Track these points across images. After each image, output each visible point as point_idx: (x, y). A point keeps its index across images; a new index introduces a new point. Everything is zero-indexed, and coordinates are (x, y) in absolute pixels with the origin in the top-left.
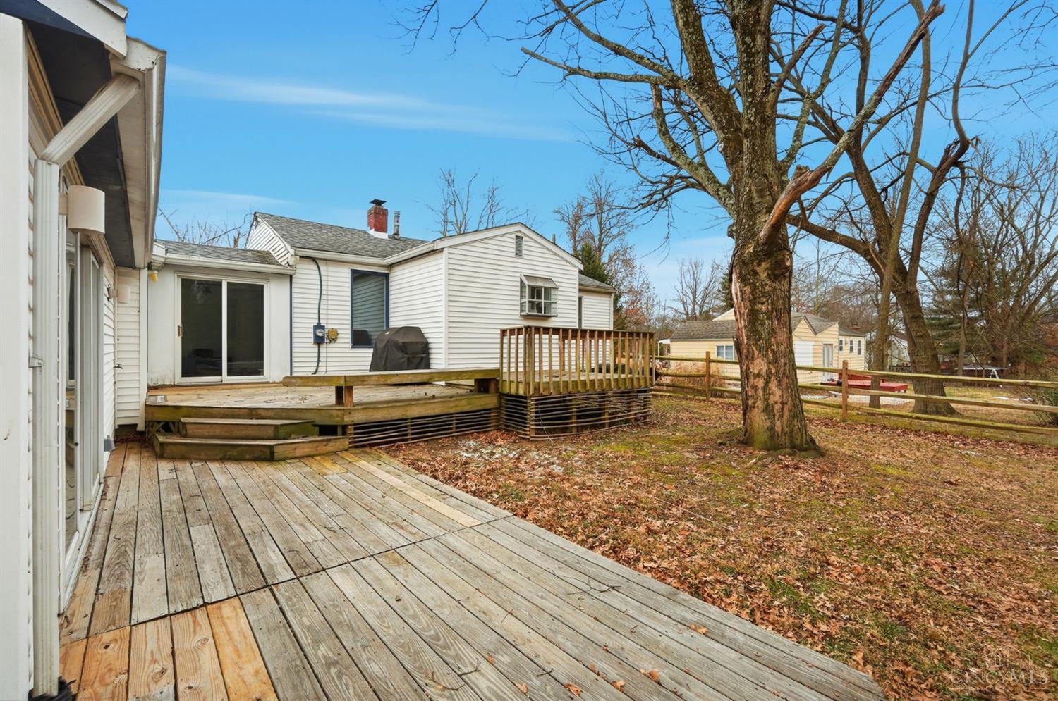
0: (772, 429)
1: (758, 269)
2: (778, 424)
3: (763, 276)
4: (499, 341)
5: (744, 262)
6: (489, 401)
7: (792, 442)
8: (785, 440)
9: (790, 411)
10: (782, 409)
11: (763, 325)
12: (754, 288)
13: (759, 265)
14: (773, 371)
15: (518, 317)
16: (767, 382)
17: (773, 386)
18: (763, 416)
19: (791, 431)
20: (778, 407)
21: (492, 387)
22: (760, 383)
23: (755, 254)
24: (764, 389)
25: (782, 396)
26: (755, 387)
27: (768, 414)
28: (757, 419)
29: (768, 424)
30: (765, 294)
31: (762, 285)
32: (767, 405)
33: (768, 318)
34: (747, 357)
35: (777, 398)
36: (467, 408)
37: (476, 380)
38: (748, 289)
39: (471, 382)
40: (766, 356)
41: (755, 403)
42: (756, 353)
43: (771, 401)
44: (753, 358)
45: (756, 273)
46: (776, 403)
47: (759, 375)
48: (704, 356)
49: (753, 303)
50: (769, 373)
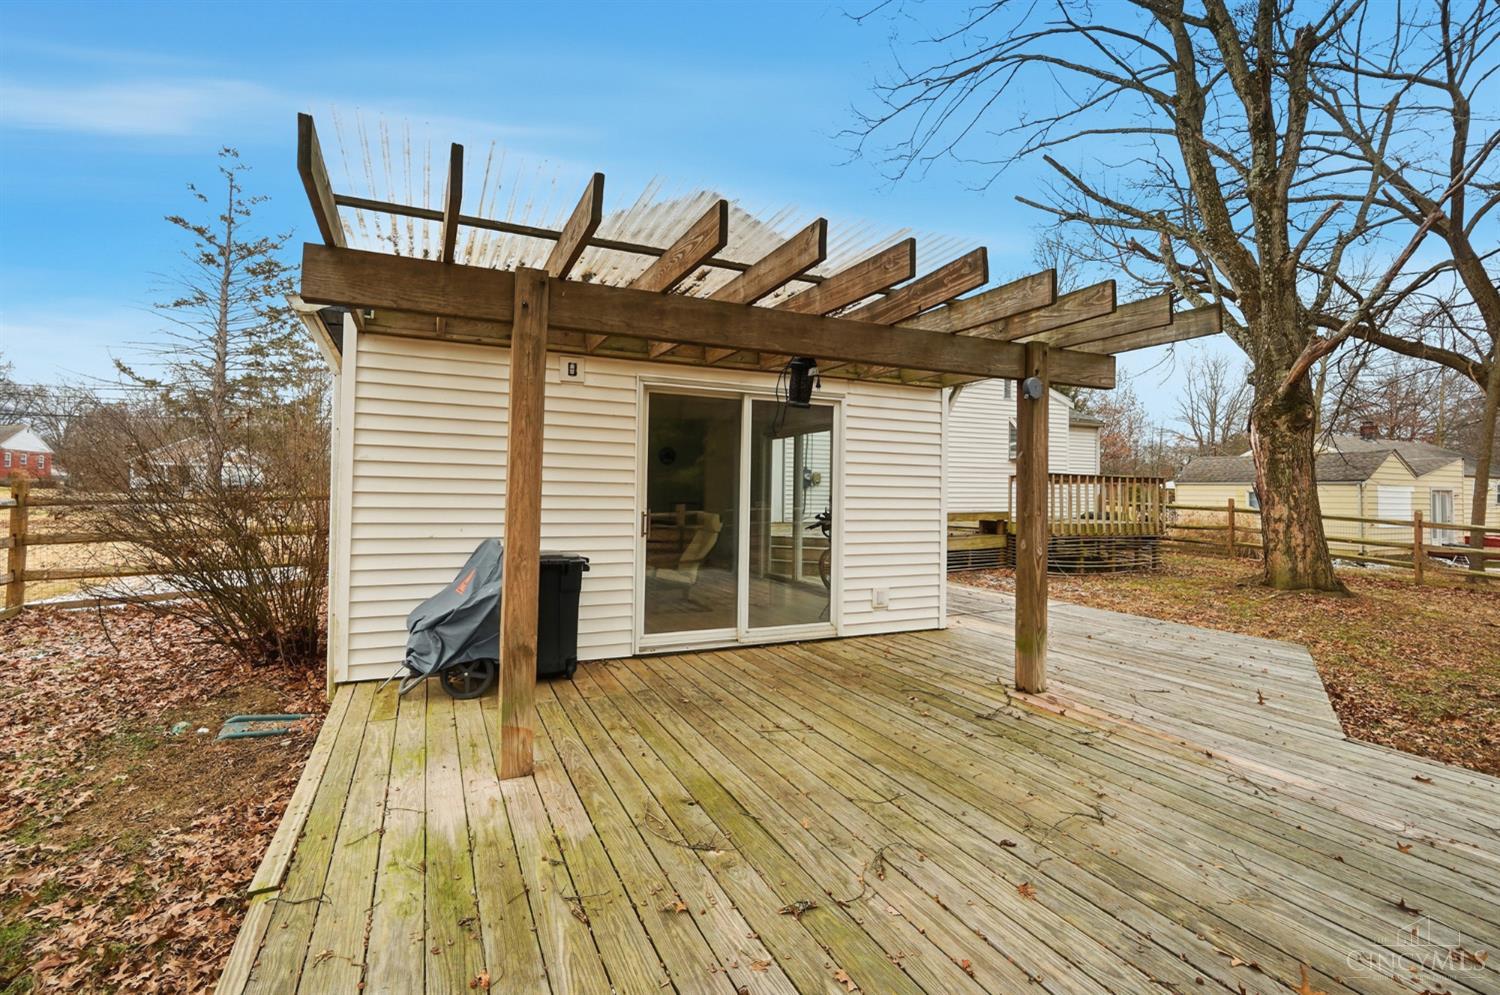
0: (1294, 570)
1: (1278, 422)
2: (1300, 565)
3: (1283, 428)
4: (1007, 486)
5: (1262, 415)
6: (998, 541)
7: (1315, 582)
8: (1308, 580)
9: (1313, 553)
10: (1304, 551)
11: (1283, 473)
12: (1273, 439)
13: (1278, 418)
14: (1295, 516)
15: (1006, 461)
16: (1288, 527)
17: (1295, 529)
18: (1285, 558)
19: (1315, 572)
20: (1300, 549)
21: (1000, 529)
22: (1281, 527)
23: (1274, 408)
24: (1285, 533)
25: (1304, 540)
26: (1276, 532)
27: (1290, 556)
28: (1278, 561)
29: (1290, 565)
30: (1285, 445)
31: (1282, 437)
32: (1289, 547)
33: (1289, 467)
34: (1267, 503)
35: (1299, 541)
36: (981, 546)
37: (981, 522)
38: (1267, 440)
39: (976, 524)
40: (1287, 501)
41: (1276, 546)
42: (1277, 499)
43: (1293, 543)
44: (1273, 504)
45: (1275, 425)
46: (1298, 545)
47: (1280, 520)
48: (1226, 504)
49: (1273, 452)
50: (1290, 519)
